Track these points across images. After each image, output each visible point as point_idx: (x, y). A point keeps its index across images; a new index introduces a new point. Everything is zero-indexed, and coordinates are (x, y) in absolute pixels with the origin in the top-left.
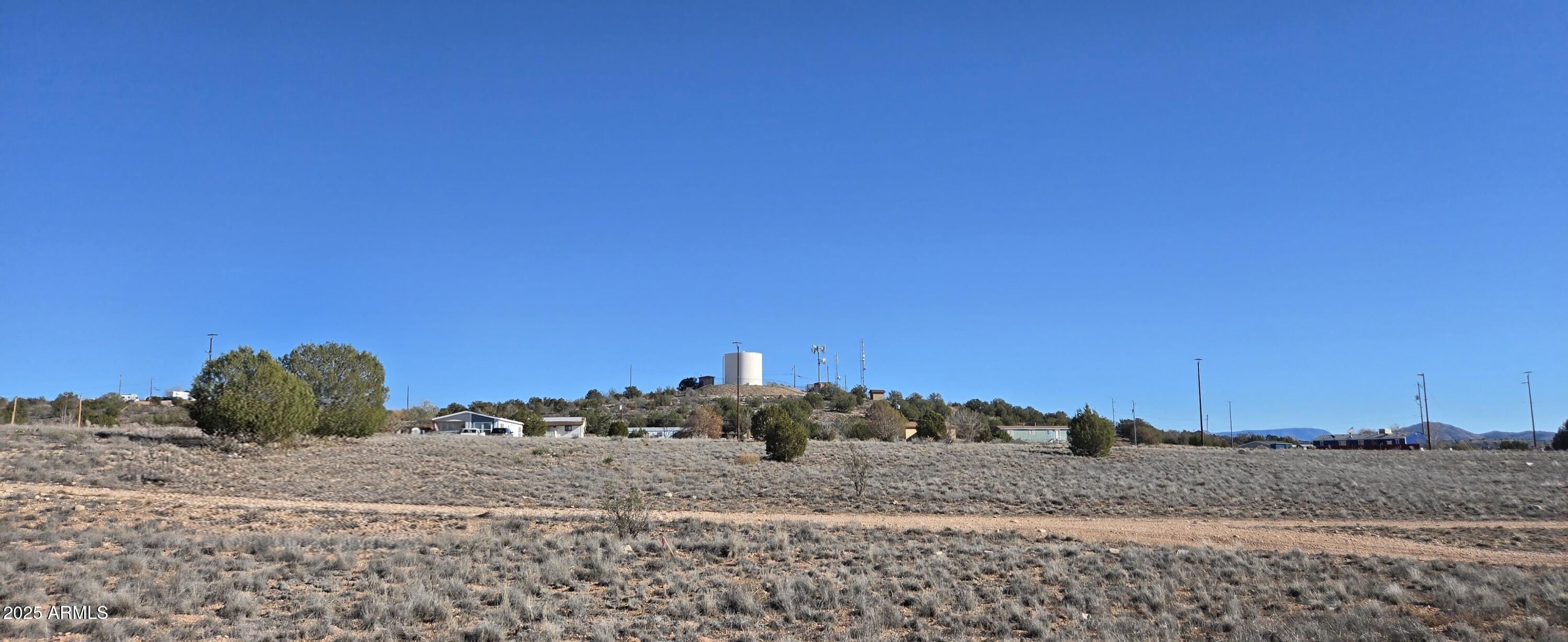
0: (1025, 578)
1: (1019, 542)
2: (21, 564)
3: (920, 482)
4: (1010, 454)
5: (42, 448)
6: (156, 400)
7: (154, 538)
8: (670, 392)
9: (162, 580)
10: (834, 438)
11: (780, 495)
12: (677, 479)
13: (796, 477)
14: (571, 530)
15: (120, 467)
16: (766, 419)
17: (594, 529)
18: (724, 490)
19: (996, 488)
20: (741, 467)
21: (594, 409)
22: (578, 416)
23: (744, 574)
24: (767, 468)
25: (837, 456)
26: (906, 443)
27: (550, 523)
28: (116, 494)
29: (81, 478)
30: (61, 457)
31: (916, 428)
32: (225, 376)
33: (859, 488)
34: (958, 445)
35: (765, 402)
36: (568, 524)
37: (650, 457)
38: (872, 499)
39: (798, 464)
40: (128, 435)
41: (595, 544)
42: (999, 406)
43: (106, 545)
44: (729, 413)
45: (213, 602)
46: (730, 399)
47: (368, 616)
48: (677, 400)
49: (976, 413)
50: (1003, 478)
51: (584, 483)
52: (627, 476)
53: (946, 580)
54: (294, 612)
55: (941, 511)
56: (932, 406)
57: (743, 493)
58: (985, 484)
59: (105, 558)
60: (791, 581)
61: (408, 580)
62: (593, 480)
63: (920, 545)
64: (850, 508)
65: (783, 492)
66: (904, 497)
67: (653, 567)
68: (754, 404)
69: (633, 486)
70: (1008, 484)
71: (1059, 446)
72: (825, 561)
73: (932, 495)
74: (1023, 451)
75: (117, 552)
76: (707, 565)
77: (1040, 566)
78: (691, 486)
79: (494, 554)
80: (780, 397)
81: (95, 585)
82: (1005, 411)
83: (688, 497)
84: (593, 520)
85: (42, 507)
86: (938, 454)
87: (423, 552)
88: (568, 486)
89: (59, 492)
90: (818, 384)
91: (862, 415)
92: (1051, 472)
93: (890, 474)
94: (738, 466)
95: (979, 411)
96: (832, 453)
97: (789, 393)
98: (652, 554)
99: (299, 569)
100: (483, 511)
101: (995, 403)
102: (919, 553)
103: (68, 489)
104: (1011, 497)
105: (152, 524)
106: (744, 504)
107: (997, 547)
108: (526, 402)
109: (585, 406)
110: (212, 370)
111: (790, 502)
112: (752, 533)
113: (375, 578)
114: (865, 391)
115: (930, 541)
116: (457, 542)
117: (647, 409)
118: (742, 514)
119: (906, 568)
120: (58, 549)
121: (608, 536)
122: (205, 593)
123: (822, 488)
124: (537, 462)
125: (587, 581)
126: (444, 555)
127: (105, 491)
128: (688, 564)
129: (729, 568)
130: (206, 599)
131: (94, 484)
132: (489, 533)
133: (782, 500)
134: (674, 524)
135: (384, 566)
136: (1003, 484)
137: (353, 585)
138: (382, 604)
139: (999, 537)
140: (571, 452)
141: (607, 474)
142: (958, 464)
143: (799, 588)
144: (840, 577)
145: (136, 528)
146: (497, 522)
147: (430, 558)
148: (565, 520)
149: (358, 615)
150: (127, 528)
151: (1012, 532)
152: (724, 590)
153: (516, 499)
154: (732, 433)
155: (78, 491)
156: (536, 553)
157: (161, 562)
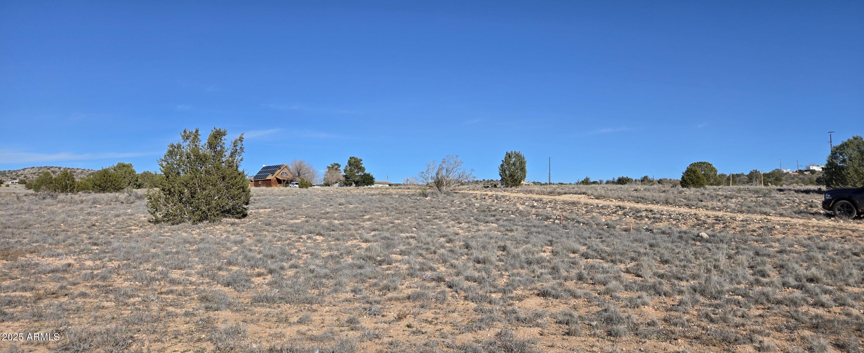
2: (756, 252)
5: (752, 197)
6: (801, 172)
7: (821, 244)
9: (833, 267)
15: (792, 207)
28: (794, 221)
29: (774, 212)
30: (762, 201)
32: (846, 154)
40: (794, 190)
43: (796, 246)
59: (798, 253)
75: (803, 251)
81: (796, 266)
85: (758, 225)
89: (765, 219)
103: (769, 217)
105: (818, 237)
110: (837, 151)
120: (772, 247)
127: (788, 219)
131: (781, 215)
145: (810, 239)
150: (805, 239)
155: (775, 219)
157: (830, 258)
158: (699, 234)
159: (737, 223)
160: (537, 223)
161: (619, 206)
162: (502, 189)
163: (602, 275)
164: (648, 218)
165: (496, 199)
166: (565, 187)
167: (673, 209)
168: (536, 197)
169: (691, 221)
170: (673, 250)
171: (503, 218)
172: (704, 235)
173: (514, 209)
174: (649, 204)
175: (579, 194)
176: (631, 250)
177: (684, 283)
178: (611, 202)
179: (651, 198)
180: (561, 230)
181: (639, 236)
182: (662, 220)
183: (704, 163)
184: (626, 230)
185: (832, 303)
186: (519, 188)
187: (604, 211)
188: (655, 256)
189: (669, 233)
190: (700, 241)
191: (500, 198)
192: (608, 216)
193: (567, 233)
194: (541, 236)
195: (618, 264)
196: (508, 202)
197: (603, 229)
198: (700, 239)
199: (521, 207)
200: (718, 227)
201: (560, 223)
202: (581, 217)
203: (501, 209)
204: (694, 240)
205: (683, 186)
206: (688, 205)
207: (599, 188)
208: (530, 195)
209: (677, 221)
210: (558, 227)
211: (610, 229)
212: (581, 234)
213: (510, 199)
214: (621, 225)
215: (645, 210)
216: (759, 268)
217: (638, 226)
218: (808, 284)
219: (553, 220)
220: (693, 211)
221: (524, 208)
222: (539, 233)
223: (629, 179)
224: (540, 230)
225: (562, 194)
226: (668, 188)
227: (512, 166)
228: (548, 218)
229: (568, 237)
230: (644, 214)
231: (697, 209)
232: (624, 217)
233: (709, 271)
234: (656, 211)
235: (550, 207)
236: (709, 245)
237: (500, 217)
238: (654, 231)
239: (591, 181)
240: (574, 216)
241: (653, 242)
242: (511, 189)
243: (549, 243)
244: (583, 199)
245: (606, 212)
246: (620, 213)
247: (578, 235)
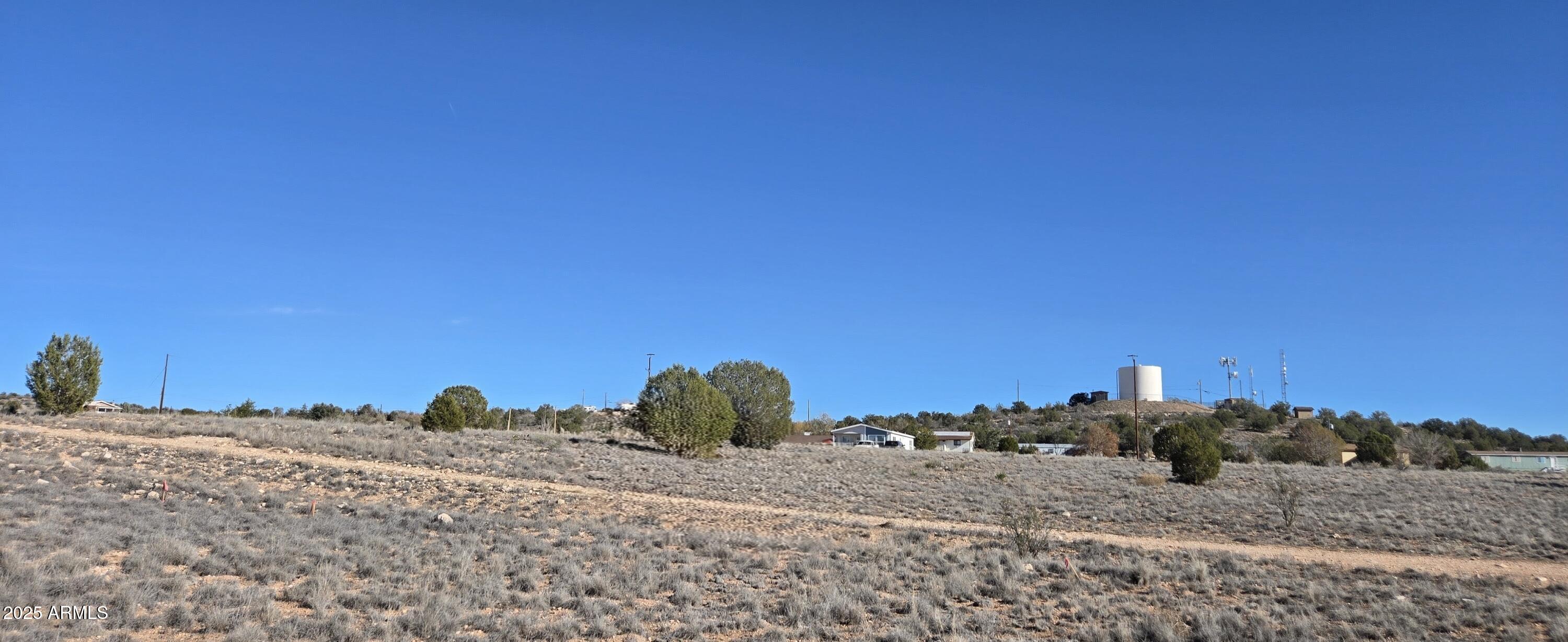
0: (1523, 635)
1: (1511, 591)
2: (523, 547)
3: (1367, 514)
4: (1488, 484)
5: (532, 451)
6: (609, 411)
7: (616, 530)
8: (1060, 408)
9: (625, 567)
10: (1252, 460)
11: (1192, 521)
12: (1074, 498)
13: (1209, 502)
14: (969, 545)
16: (1169, 438)
17: (992, 545)
18: (1127, 512)
19: (1471, 524)
20: (1144, 488)
21: (982, 424)
22: (966, 431)
23: (1159, 605)
24: (1175, 490)
25: (1257, 481)
26: (1344, 469)
27: (948, 536)
29: (560, 476)
30: (546, 459)
31: (1356, 451)
32: (663, 390)
33: (1289, 517)
34: (1415, 473)
35: (1166, 419)
36: (966, 538)
37: (1043, 474)
38: (1306, 530)
39: (1211, 487)
41: (996, 561)
42: (1468, 427)
43: (582, 534)
44: (1125, 430)
45: (665, 590)
46: (1126, 415)
47: (792, 614)
48: (1067, 416)
49: (1437, 436)
50: (1481, 513)
51: (978, 498)
52: (1022, 493)
53: (1414, 631)
54: (730, 604)
55: (1398, 548)
56: (1375, 426)
57: (1148, 516)
58: (1456, 519)
59: (582, 546)
60: (1215, 616)
61: (823, 583)
62: (987, 496)
63: (1374, 587)
64: (1278, 540)
65: (1196, 518)
66: (1347, 530)
67: (1058, 588)
68: (1154, 421)
69: (1028, 503)
70: (1488, 521)
71: (1558, 476)
72: (1254, 597)
73: (1384, 530)
74: (1506, 481)
75: (590, 541)
76: (1116, 591)
77: (1543, 622)
78: (1091, 506)
79: (899, 563)
80: (1184, 414)
81: (575, 568)
82: (1477, 433)
83: (1088, 517)
84: (991, 536)
85: (534, 499)
86: (1388, 482)
87: (834, 557)
88: (962, 500)
89: (545, 488)
90: (1229, 401)
91: (1285, 435)
92: (1548, 508)
93: (1326, 503)
94: (1141, 487)
95: (1441, 433)
96: (1251, 477)
97: (1194, 409)
98: (1055, 574)
99: (730, 565)
100: (885, 521)
101: (1463, 424)
102: (1373, 596)
103: (552, 486)
104: (1494, 537)
106: (1150, 529)
107: (1479, 596)
108: (915, 416)
109: (973, 421)
110: (653, 385)
111: (1205, 529)
112: (1163, 560)
113: (794, 578)
114: (1288, 407)
115: (1386, 583)
116: (863, 550)
117: (1036, 425)
118: (1150, 539)
119: (1358, 612)
120: (547, 536)
121: (1008, 554)
122: (659, 581)
123: (1242, 515)
124: (930, 475)
125: (990, 597)
126: (851, 561)
127: (578, 488)
128: (1095, 589)
129: (1141, 596)
130: (660, 586)
131: (570, 481)
132: (891, 542)
133: (1195, 526)
134: (1075, 545)
135: (800, 567)
136: (1481, 520)
137: (776, 583)
138: (803, 603)
139: (1482, 584)
140: (963, 466)
141: (1001, 490)
142: (1417, 495)
143: (1226, 625)
144: (1274, 617)
145: (602, 521)
146: (898, 533)
147: (840, 563)
148: (963, 534)
149: (783, 612)
150: (596, 521)
151: (1499, 579)
152: (1138, 619)
153: (913, 511)
154: (1131, 451)
155: (560, 488)
156: (937, 565)
157: (623, 551)
158: (437, 516)
159: (503, 495)
160: (101, 497)
161: (299, 464)
162: (28, 419)
163: (226, 611)
164: (352, 486)
165: (7, 441)
166: (188, 419)
167: (400, 470)
168: (112, 438)
169: (429, 492)
170: (386, 548)
171: (14, 485)
172: (446, 518)
173: (49, 465)
174: (359, 459)
175: (218, 436)
176: (304, 553)
177: (390, 614)
178: (284, 455)
179: (363, 449)
180: (161, 514)
181: (327, 523)
182: (377, 491)
183: (468, 389)
184: (303, 511)
185: (612, 629)
186: (76, 418)
187: (265, 471)
188: (348, 563)
189: (384, 517)
190: (437, 529)
191: (18, 439)
192: (273, 483)
193: (173, 520)
194: (105, 527)
195: (270, 582)
196: (37, 449)
197: (255, 510)
198: (438, 525)
199: (68, 462)
200: (472, 503)
201: (161, 498)
202: (214, 484)
203: (12, 466)
204: (427, 527)
205: (426, 428)
206: (428, 463)
207: (264, 425)
208: (95, 435)
209: (405, 492)
210: (153, 507)
211: (272, 508)
212: (204, 522)
213: (43, 441)
214: (295, 501)
215: (349, 472)
216: (522, 575)
217: (330, 502)
218: (586, 598)
219: (143, 491)
220: (435, 474)
221: (77, 465)
222: (102, 521)
223: (334, 409)
224: (106, 513)
225: (178, 435)
226: (399, 431)
227: (64, 368)
228: (132, 487)
229: (170, 529)
230: (345, 479)
231: (443, 471)
232: (305, 484)
233: (439, 586)
234: (368, 473)
235: (143, 463)
236: (450, 536)
237: (6, 484)
238: (358, 512)
239: (258, 407)
240: (196, 482)
241: (351, 533)
242: (53, 419)
243: (121, 545)
244: (225, 446)
245: (269, 475)
246: (299, 476)
247: (196, 524)
